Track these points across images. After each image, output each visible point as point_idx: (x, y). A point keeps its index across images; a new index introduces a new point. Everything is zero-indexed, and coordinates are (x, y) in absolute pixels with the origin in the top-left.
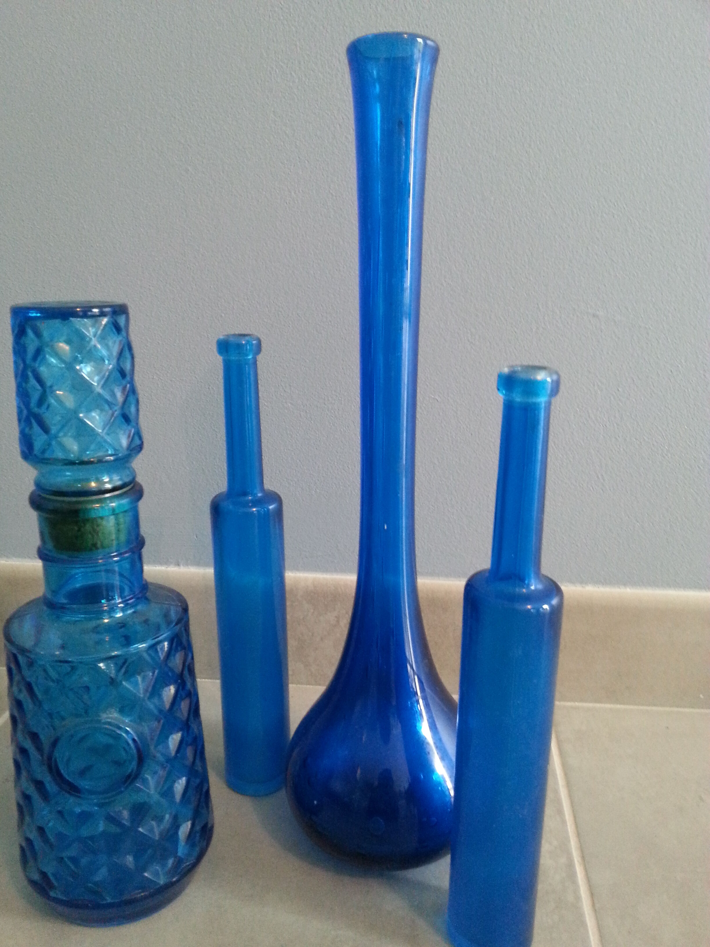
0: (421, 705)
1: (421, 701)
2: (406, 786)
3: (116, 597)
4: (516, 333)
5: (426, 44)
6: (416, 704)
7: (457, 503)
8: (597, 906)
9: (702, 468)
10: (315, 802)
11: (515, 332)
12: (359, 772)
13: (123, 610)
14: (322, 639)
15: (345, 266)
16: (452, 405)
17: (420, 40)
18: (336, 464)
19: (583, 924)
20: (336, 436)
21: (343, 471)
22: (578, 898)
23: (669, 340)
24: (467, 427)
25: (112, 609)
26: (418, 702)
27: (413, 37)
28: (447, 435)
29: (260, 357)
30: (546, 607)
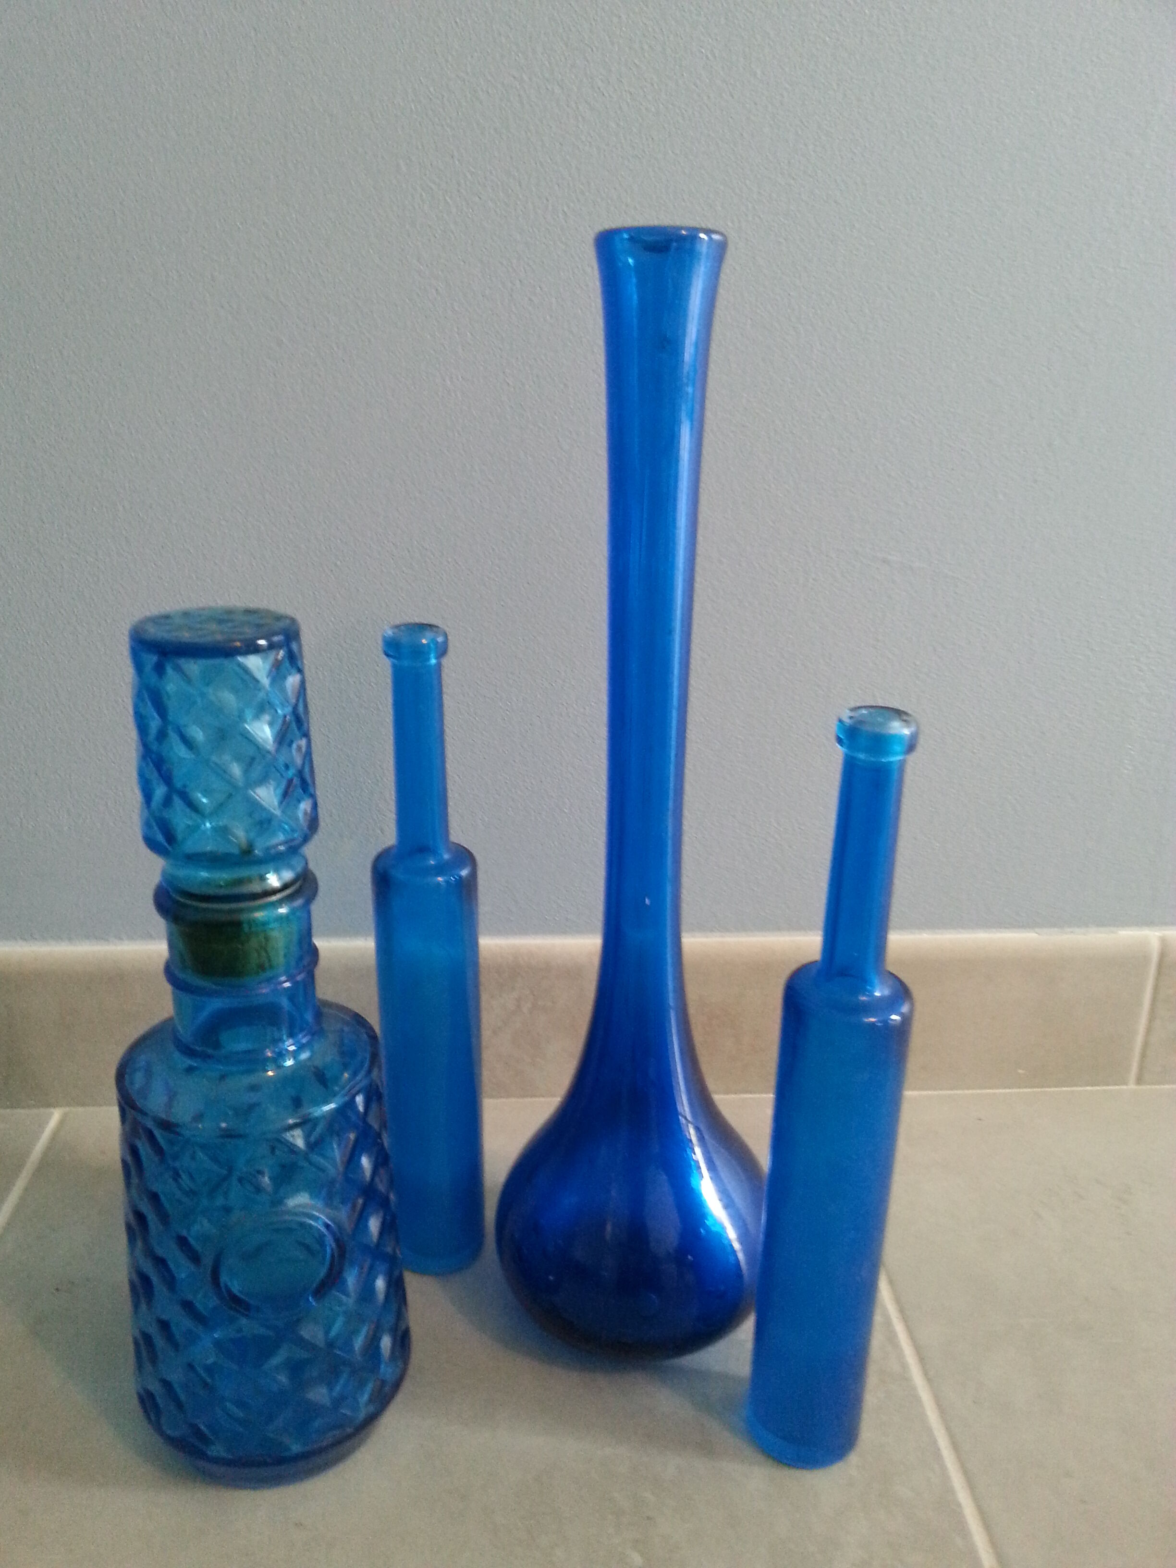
0: (698, 1154)
3: (285, 1037)
5: (711, 239)
10: (551, 1278)
13: (294, 1054)
17: (702, 235)
25: (281, 1055)
27: (693, 233)
29: (445, 661)
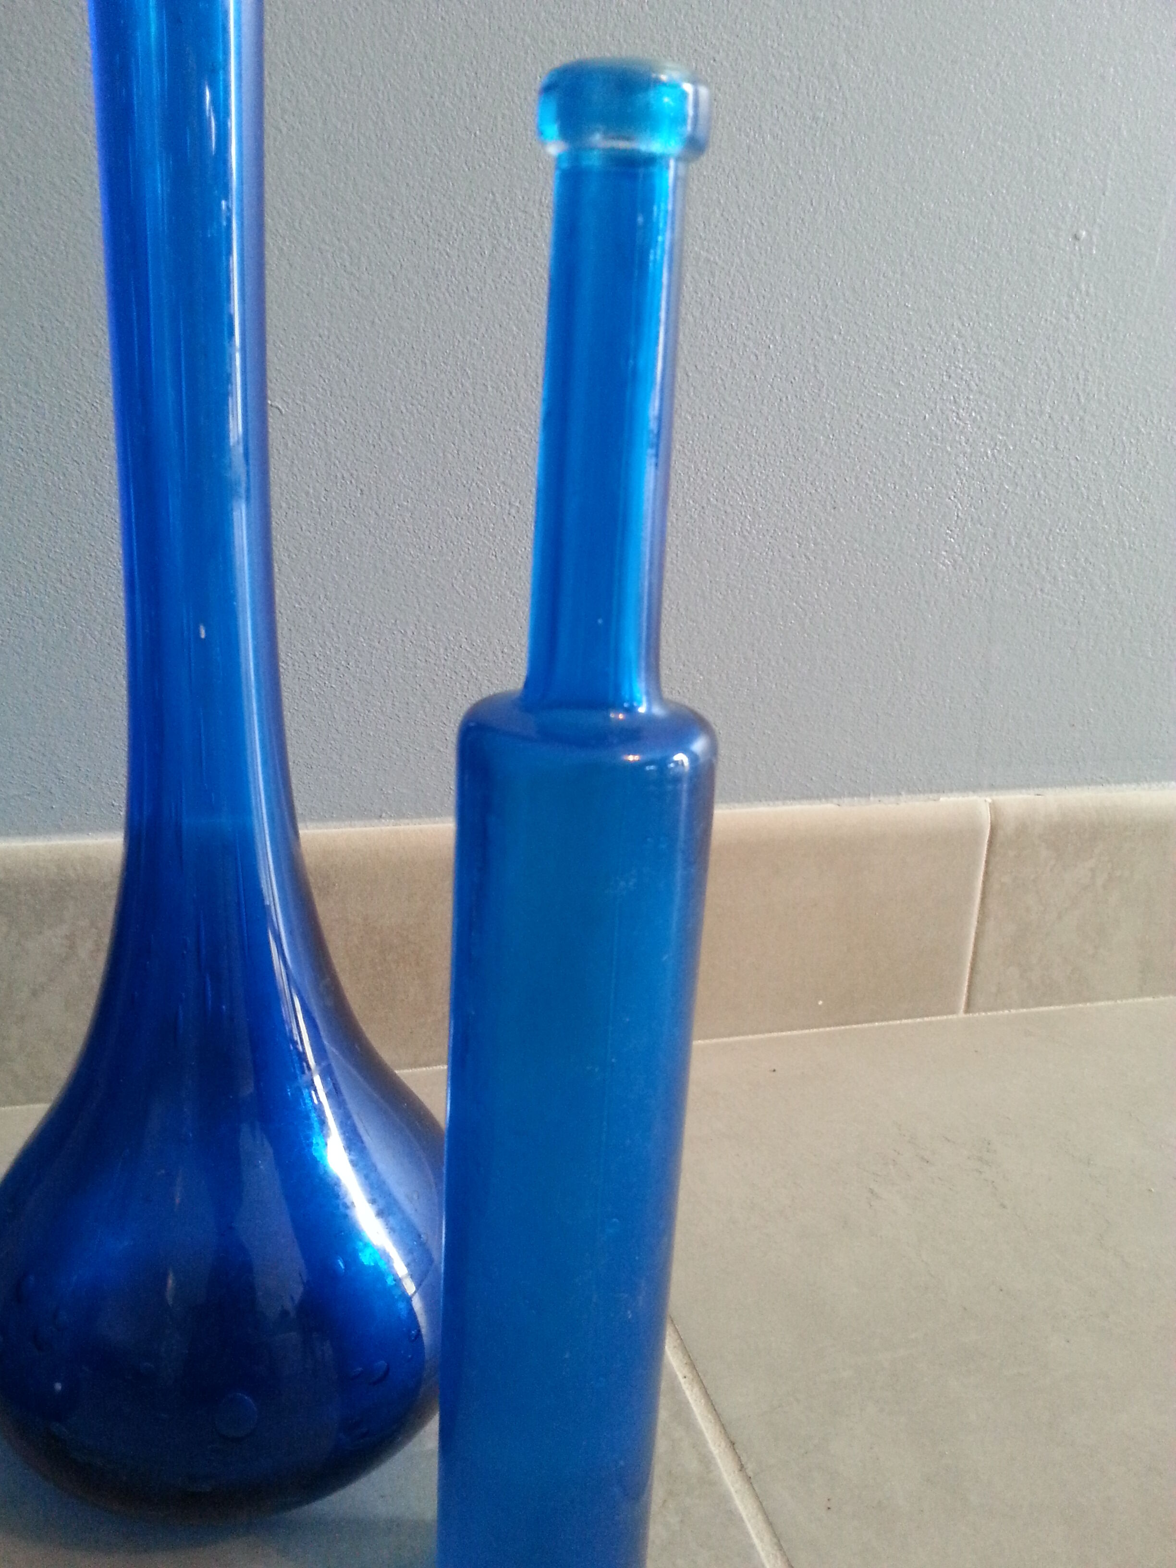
1: (317, 1080)
2: (298, 1291)
4: (449, 256)
6: (305, 1092)
7: (338, 650)
8: (750, 1468)
9: (812, 558)
10: (58, 1386)
11: (447, 254)
12: (170, 1282)
14: (34, 993)
15: (32, 62)
16: (315, 424)
18: (39, 568)
19: (733, 1518)
20: (34, 499)
21: (58, 585)
22: (706, 1460)
23: (752, 290)
24: (352, 475)
26: (312, 1085)
28: (307, 493)
30: (680, 757)
